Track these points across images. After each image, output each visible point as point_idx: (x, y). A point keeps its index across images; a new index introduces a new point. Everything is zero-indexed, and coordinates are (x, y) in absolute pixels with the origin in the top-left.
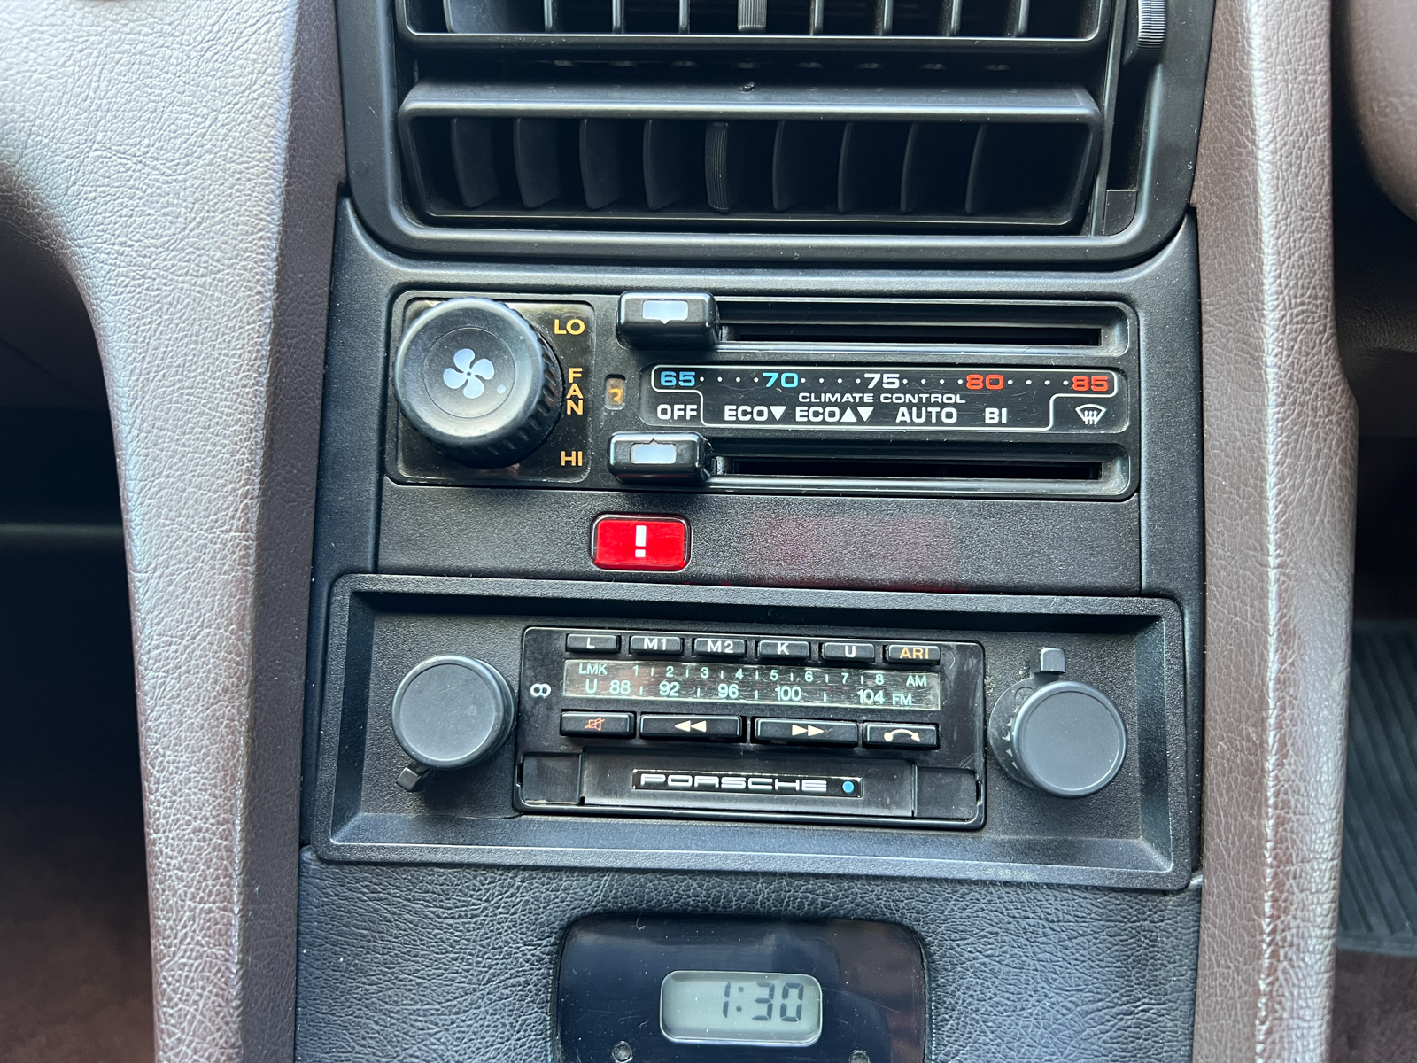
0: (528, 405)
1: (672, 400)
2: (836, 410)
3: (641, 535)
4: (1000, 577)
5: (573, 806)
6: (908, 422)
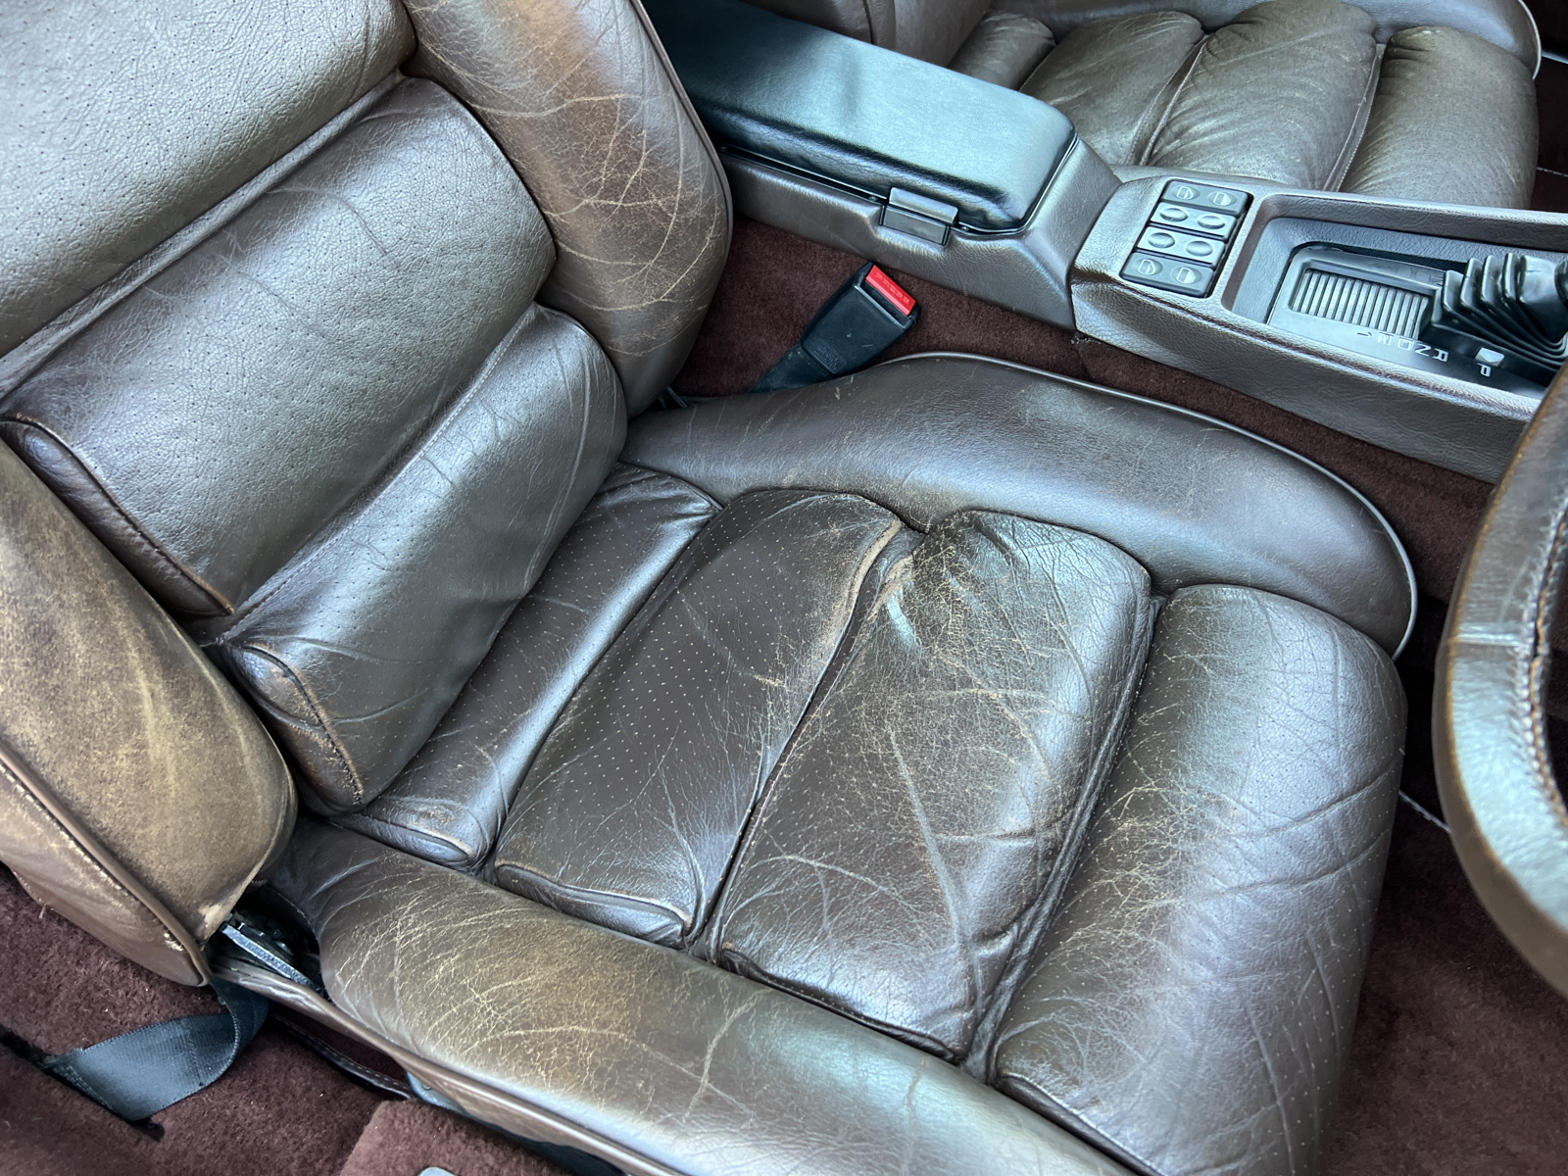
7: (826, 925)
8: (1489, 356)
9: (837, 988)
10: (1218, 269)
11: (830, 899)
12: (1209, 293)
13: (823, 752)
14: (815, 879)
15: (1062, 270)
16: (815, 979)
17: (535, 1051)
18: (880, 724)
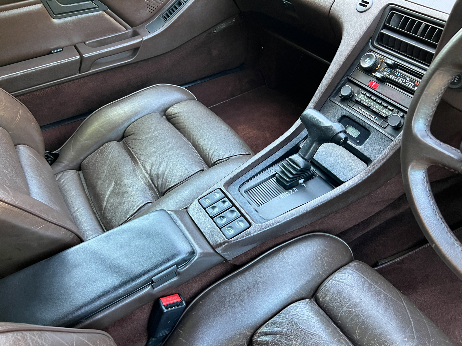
0: (370, 66)
1: (386, 72)
2: (401, 80)
3: (374, 84)
4: (403, 105)
5: (352, 107)
6: (407, 85)
8: (301, 181)
10: (242, 215)
12: (250, 225)
15: (211, 250)
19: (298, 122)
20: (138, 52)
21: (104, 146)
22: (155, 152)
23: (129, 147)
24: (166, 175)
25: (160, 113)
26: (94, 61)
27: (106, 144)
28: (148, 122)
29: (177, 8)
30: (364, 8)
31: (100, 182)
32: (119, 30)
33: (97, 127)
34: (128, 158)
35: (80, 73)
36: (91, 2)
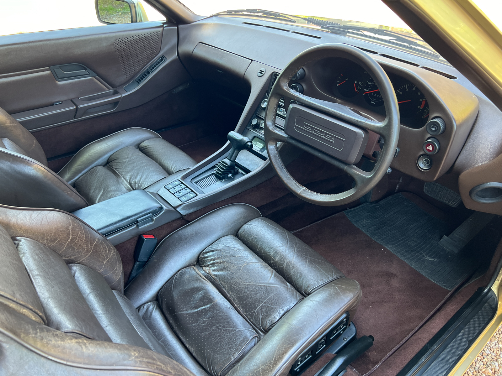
0: (266, 106)
5: (259, 131)
6: (284, 115)
7: (274, 307)
8: (230, 175)
9: (285, 309)
10: (192, 191)
11: (269, 305)
12: (197, 195)
13: (238, 297)
14: (264, 306)
15: (173, 209)
16: (282, 312)
17: (279, 356)
18: (240, 284)
19: (228, 142)
20: (118, 105)
21: (93, 169)
22: (132, 169)
23: (113, 168)
24: (141, 182)
25: (135, 146)
26: (86, 110)
27: (95, 168)
28: (127, 151)
29: (146, 76)
30: (261, 75)
31: (92, 191)
32: (104, 90)
33: (88, 156)
34: (113, 175)
35: (75, 119)
36: (85, 70)
